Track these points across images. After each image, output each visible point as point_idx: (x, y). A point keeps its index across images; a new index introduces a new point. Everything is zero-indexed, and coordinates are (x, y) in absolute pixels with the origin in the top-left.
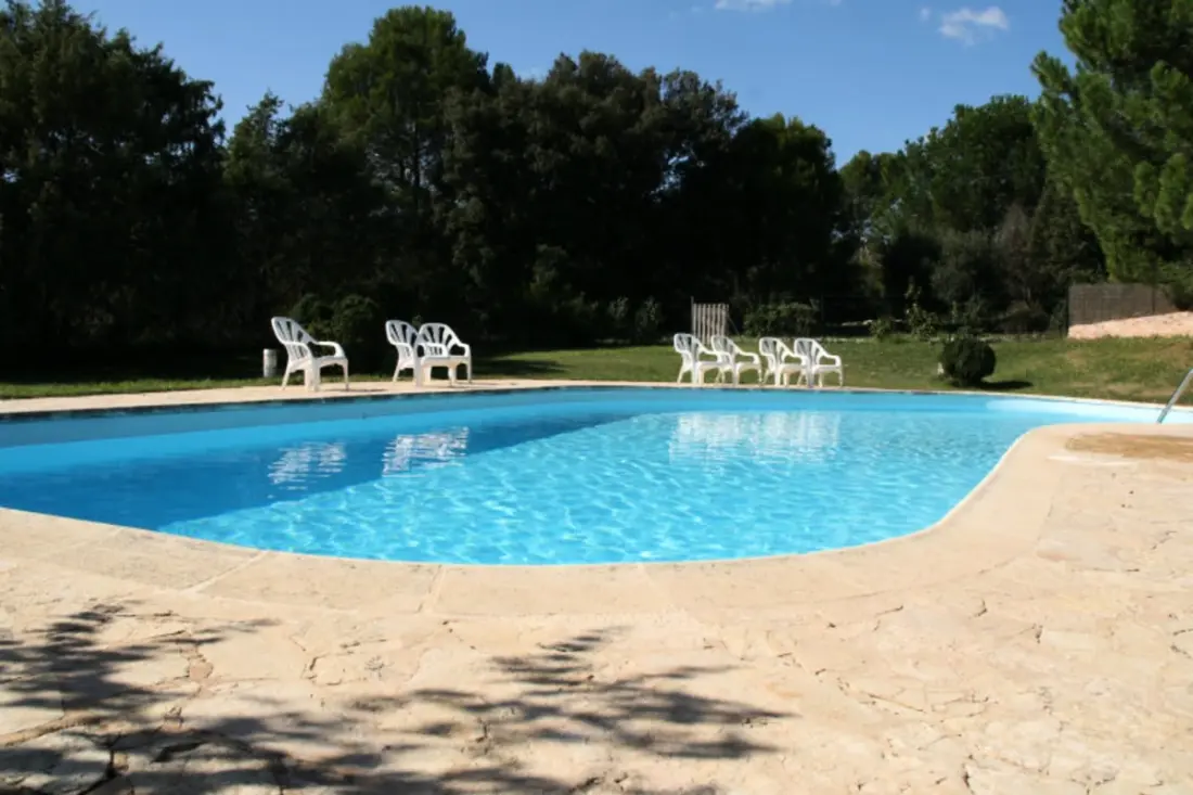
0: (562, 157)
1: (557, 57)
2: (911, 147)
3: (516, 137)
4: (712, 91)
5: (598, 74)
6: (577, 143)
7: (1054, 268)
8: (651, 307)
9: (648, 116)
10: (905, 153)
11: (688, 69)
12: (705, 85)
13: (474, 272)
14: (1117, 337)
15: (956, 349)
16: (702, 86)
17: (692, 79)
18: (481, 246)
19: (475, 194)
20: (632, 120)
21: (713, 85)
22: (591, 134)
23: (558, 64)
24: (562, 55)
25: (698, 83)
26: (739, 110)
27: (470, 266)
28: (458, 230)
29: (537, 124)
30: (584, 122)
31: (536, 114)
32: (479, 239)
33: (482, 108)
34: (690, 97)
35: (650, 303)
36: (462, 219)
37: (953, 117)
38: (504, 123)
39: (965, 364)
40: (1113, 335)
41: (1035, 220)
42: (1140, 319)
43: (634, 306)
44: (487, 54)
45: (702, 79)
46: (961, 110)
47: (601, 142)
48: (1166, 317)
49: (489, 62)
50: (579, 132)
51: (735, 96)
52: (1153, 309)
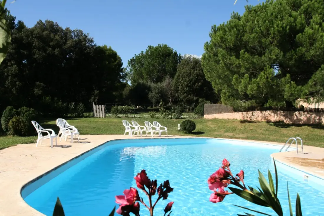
0: (44, 54)
1: (38, 21)
2: (136, 56)
3: (29, 46)
4: (86, 37)
5: (52, 28)
6: (49, 50)
7: (180, 94)
8: (81, 106)
9: (69, 43)
10: (135, 58)
11: (80, 29)
12: (85, 34)
13: (14, 90)
14: (218, 119)
15: (186, 123)
16: (84, 35)
17: (81, 32)
18: (17, 81)
19: (15, 64)
20: (65, 43)
21: (86, 34)
22: (54, 48)
23: (38, 23)
24: (40, 20)
25: (83, 34)
26: (94, 43)
27: (13, 88)
28: (8, 76)
29: (36, 43)
30: (51, 43)
31: (36, 40)
32: (16, 79)
33: (17, 36)
34: (81, 38)
35: (81, 104)
36: (10, 72)
37: (148, 49)
38: (25, 41)
39: (189, 127)
40: (217, 118)
41: (174, 80)
42: (224, 114)
43: (76, 105)
44: (16, 17)
45: (84, 32)
46: (150, 47)
47: (57, 51)
48: (231, 114)
49: (16, 20)
50: (50, 47)
51: (93, 38)
52: (227, 111)
